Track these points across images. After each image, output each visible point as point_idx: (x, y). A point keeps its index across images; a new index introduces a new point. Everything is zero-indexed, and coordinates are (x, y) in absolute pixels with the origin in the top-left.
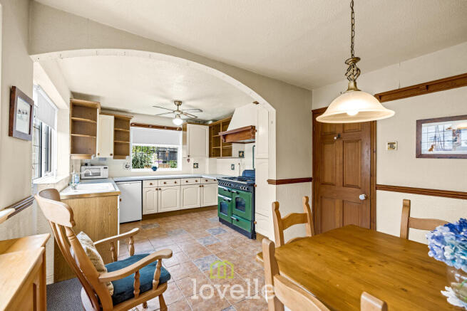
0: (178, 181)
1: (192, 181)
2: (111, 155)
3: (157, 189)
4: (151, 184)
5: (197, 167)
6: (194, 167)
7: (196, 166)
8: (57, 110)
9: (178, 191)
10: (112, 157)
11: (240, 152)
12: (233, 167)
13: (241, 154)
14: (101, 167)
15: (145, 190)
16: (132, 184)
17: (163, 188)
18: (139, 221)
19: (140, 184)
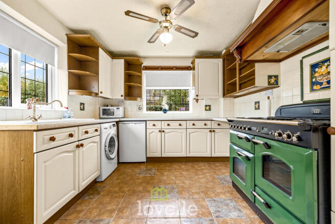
0: (183, 123)
1: (200, 124)
2: (122, 96)
3: (160, 131)
4: (154, 125)
5: (210, 110)
6: (206, 110)
7: (208, 108)
8: (56, 49)
9: (184, 135)
10: (123, 98)
11: (270, 77)
12: (257, 105)
13: (273, 81)
14: (115, 108)
15: (148, 131)
16: (137, 124)
17: (166, 131)
18: (144, 162)
19: (144, 124)
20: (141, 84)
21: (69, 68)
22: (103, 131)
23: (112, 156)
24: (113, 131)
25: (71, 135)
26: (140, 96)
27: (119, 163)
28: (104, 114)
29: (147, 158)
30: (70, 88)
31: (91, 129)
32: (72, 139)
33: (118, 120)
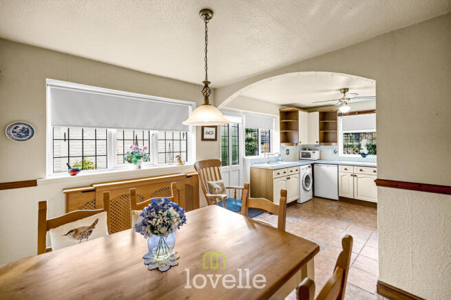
2: (317, 142)
3: (352, 175)
4: (346, 169)
8: (274, 118)
10: (318, 144)
14: (311, 152)
15: (340, 174)
16: (330, 167)
17: (359, 176)
18: (336, 200)
19: (336, 167)
20: (336, 130)
21: (281, 130)
22: (301, 171)
23: (308, 189)
24: (309, 171)
25: (285, 173)
26: (336, 141)
27: (314, 196)
28: (302, 156)
29: (340, 197)
30: (282, 142)
31: (294, 169)
32: (285, 175)
33: (313, 162)
